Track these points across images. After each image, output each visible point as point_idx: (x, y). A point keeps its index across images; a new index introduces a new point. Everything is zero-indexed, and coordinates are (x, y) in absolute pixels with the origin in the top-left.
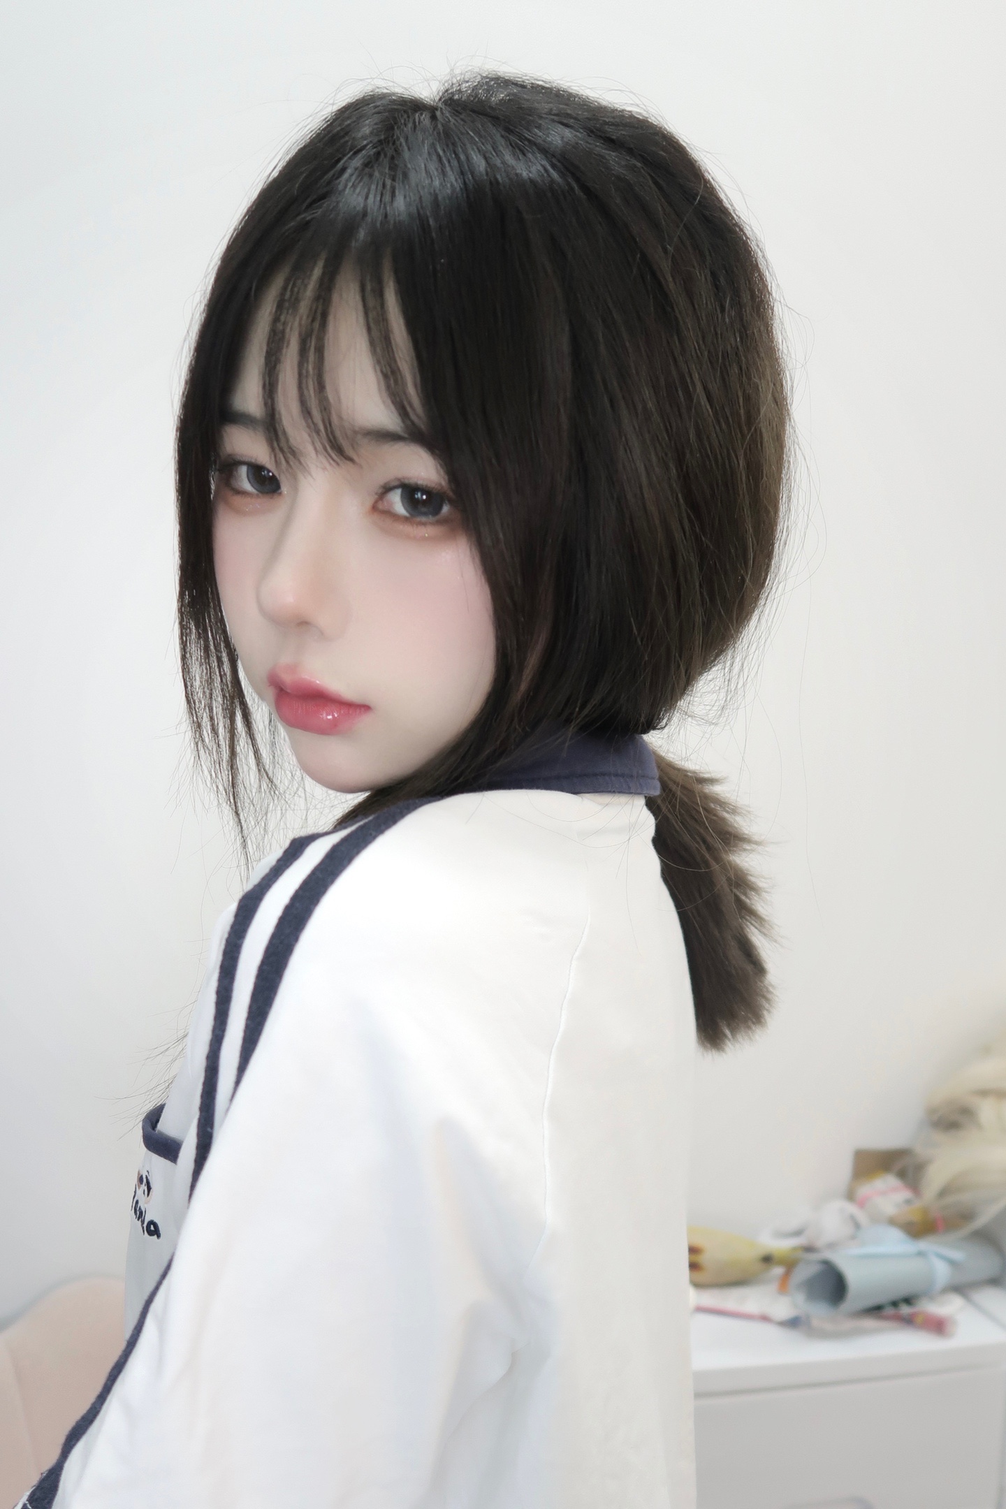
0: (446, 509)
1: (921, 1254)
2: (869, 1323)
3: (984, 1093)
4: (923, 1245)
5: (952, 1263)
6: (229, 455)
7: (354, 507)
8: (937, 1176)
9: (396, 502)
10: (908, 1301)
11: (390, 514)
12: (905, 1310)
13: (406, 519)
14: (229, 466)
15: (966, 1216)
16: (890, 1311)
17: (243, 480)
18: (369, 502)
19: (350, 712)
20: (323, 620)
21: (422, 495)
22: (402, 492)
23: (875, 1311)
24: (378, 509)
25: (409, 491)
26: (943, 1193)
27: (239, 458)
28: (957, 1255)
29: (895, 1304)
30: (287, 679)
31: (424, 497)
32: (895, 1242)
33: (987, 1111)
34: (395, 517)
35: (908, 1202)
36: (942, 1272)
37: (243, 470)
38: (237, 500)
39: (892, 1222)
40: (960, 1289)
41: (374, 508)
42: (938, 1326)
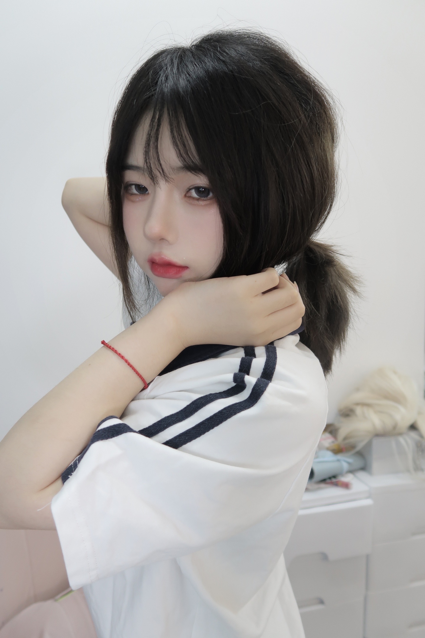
0: (211, 195)
1: (338, 460)
2: (322, 485)
3: (357, 404)
4: (339, 457)
5: (349, 463)
6: (128, 182)
7: (177, 196)
8: (343, 433)
9: (194, 194)
10: (334, 477)
11: (191, 197)
12: (334, 480)
13: (198, 200)
14: (128, 186)
15: (352, 447)
16: (328, 481)
17: (134, 190)
18: (184, 194)
19: (181, 270)
20: (170, 238)
21: (202, 189)
22: (195, 190)
23: (324, 481)
24: (187, 195)
25: (198, 189)
26: (345, 439)
27: (131, 183)
28: (350, 460)
29: (330, 478)
30: (157, 259)
31: (203, 190)
32: (329, 456)
33: (359, 410)
34: (194, 198)
35: (333, 442)
36: (345, 466)
37: (133, 187)
38: (133, 198)
39: (328, 449)
40: (351, 471)
41: (185, 196)
42: (346, 486)
